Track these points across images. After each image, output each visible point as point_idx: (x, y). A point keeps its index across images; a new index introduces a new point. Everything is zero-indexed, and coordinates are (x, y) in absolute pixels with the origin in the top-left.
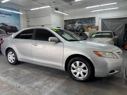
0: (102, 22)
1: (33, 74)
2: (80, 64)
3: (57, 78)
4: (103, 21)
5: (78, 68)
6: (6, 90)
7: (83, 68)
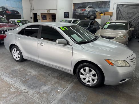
0: (118, 8)
1: (40, 76)
2: (90, 71)
3: (65, 82)
4: (119, 6)
5: (88, 74)
6: (14, 95)
7: (92, 75)
